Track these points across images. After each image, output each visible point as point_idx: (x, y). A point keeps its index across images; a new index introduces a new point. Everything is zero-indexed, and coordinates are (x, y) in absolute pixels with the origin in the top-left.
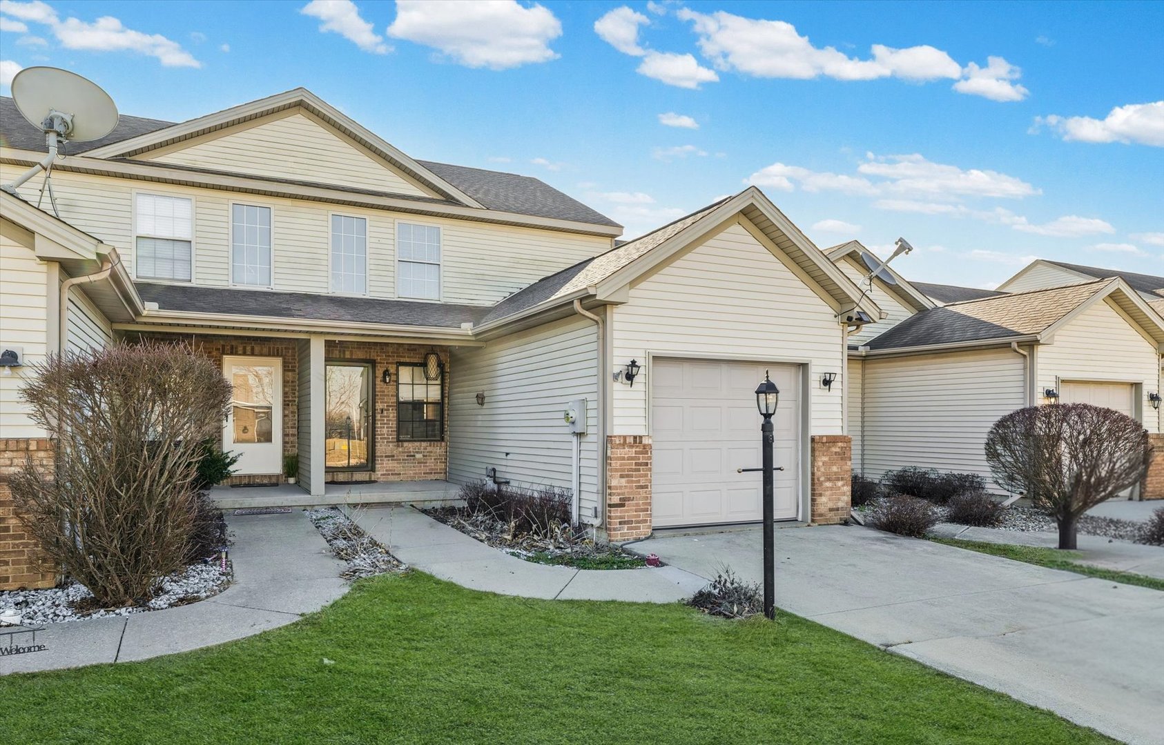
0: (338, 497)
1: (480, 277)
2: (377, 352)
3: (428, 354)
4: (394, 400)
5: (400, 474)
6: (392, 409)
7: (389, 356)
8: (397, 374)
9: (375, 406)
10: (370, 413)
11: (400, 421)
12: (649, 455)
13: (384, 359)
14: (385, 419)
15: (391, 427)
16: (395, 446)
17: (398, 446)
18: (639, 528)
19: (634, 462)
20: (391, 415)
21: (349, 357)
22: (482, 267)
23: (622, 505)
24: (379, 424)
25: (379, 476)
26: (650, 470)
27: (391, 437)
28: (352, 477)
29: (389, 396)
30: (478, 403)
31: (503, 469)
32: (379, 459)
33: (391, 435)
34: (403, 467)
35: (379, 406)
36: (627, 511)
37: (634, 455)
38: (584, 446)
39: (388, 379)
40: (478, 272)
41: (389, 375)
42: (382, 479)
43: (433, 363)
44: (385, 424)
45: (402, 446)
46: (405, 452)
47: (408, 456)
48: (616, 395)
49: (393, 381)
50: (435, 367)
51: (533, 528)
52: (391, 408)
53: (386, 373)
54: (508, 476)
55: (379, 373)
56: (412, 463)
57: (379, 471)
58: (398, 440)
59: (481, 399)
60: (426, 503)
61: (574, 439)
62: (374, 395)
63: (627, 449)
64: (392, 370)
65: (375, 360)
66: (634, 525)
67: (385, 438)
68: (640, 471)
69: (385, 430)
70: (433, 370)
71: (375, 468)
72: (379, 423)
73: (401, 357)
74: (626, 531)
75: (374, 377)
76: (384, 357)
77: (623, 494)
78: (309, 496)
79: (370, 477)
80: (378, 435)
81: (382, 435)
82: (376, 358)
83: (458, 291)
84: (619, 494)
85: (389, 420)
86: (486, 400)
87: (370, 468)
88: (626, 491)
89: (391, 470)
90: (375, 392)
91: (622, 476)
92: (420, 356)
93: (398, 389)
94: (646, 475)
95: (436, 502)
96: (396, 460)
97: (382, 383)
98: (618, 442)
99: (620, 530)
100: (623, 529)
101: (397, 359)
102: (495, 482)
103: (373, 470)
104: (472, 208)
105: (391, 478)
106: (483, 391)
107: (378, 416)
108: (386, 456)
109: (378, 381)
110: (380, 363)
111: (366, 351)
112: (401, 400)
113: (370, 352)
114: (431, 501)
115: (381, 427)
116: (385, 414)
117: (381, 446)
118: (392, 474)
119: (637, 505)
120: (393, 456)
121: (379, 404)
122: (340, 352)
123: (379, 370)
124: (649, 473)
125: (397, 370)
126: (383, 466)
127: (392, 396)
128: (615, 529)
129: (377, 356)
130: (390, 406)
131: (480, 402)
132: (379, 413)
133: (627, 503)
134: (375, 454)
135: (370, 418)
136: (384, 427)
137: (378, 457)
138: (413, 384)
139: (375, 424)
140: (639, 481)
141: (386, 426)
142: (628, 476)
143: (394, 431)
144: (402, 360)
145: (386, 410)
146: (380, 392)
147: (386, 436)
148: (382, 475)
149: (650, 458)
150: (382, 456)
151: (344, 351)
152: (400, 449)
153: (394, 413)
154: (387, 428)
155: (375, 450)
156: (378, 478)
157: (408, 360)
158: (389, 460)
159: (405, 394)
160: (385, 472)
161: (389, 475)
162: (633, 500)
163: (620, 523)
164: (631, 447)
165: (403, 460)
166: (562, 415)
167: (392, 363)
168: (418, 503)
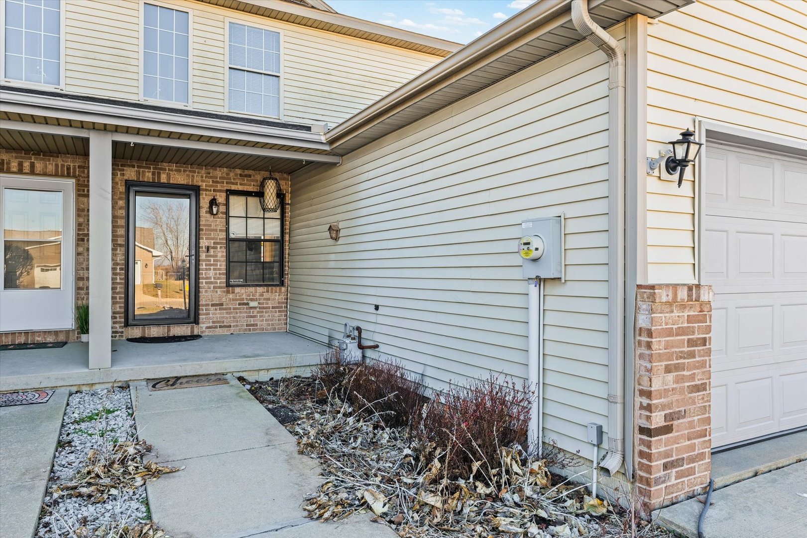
0: (132, 369)
1: (327, 95)
2: (202, 177)
3: (264, 179)
4: (223, 235)
5: (230, 326)
6: (221, 247)
7: (217, 182)
8: (227, 205)
9: (199, 243)
10: (193, 252)
11: (229, 261)
12: (708, 324)
13: (211, 186)
14: (212, 259)
15: (219, 269)
16: (224, 292)
17: (228, 292)
18: (691, 472)
19: (686, 338)
20: (220, 254)
21: (165, 181)
22: (328, 83)
23: (667, 429)
24: (203, 266)
25: (204, 329)
26: (709, 353)
27: (218, 281)
28: (169, 331)
29: (216, 230)
30: (332, 238)
31: (371, 327)
32: (204, 308)
33: (219, 278)
34: (234, 317)
35: (204, 243)
36: (676, 441)
37: (686, 325)
38: (551, 303)
39: (215, 210)
40: (325, 89)
41: (216, 205)
42: (207, 333)
43: (272, 191)
44: (211, 265)
45: (233, 292)
46: (237, 300)
47: (240, 304)
48: (652, 202)
49: (222, 213)
50: (274, 195)
51: (475, 469)
52: (219, 246)
53: (213, 202)
54: (378, 338)
55: (205, 202)
56: (246, 312)
57: (203, 323)
58: (228, 285)
59: (334, 232)
60: (262, 373)
61: (533, 290)
62: (198, 230)
63: (676, 313)
64: (221, 199)
65: (199, 186)
66: (686, 467)
67: (211, 283)
68: (694, 357)
69: (211, 273)
70: (271, 199)
71: (198, 319)
72: (204, 263)
73: (233, 184)
74: (673, 481)
75: (198, 207)
76: (211, 183)
77: (669, 405)
78: (86, 370)
79: (192, 331)
80: (203, 278)
81: (207, 278)
82: (200, 184)
83: (301, 109)
84: (663, 407)
85: (217, 261)
86: (342, 233)
87: (192, 320)
88: (675, 397)
89: (218, 322)
90: (199, 226)
91: (668, 370)
92: (255, 184)
93: (228, 223)
94: (703, 364)
95: (275, 371)
96: (226, 309)
97: (208, 215)
98: (664, 299)
99: (664, 482)
100: (668, 477)
101: (227, 187)
102: (361, 347)
103: (196, 321)
104: (319, 9)
105: (219, 331)
106: (338, 221)
107: (203, 256)
108: (213, 305)
109: (203, 212)
110: (206, 190)
111: (188, 176)
112: (232, 236)
113: (193, 176)
114: (268, 370)
115: (206, 269)
116: (212, 254)
117: (206, 292)
118: (220, 327)
119: (691, 425)
120: (222, 304)
121: (205, 241)
122: (153, 174)
123: (204, 199)
124: (707, 358)
125: (227, 199)
126: (208, 317)
127: (221, 231)
128: (658, 481)
129: (202, 181)
130: (218, 243)
131: (334, 236)
132: (204, 252)
133: (675, 423)
134: (199, 302)
135: (193, 257)
136: (210, 269)
137: (203, 305)
138: (247, 217)
139: (199, 265)
140: (692, 377)
141: (212, 267)
142: (677, 368)
143: (223, 274)
144: (233, 187)
145: (214, 248)
146: (205, 225)
147: (212, 280)
148: (207, 328)
149: (708, 329)
150: (207, 305)
151: (159, 174)
152: (231, 296)
153: (223, 252)
154: (214, 269)
155: (199, 297)
156: (202, 332)
157: (240, 188)
158: (216, 309)
159: (237, 229)
160: (211, 324)
161: (216, 327)
162: (684, 417)
163: (666, 467)
164: (683, 307)
165: (234, 309)
166: (514, 246)
167: (220, 191)
168: (251, 373)
